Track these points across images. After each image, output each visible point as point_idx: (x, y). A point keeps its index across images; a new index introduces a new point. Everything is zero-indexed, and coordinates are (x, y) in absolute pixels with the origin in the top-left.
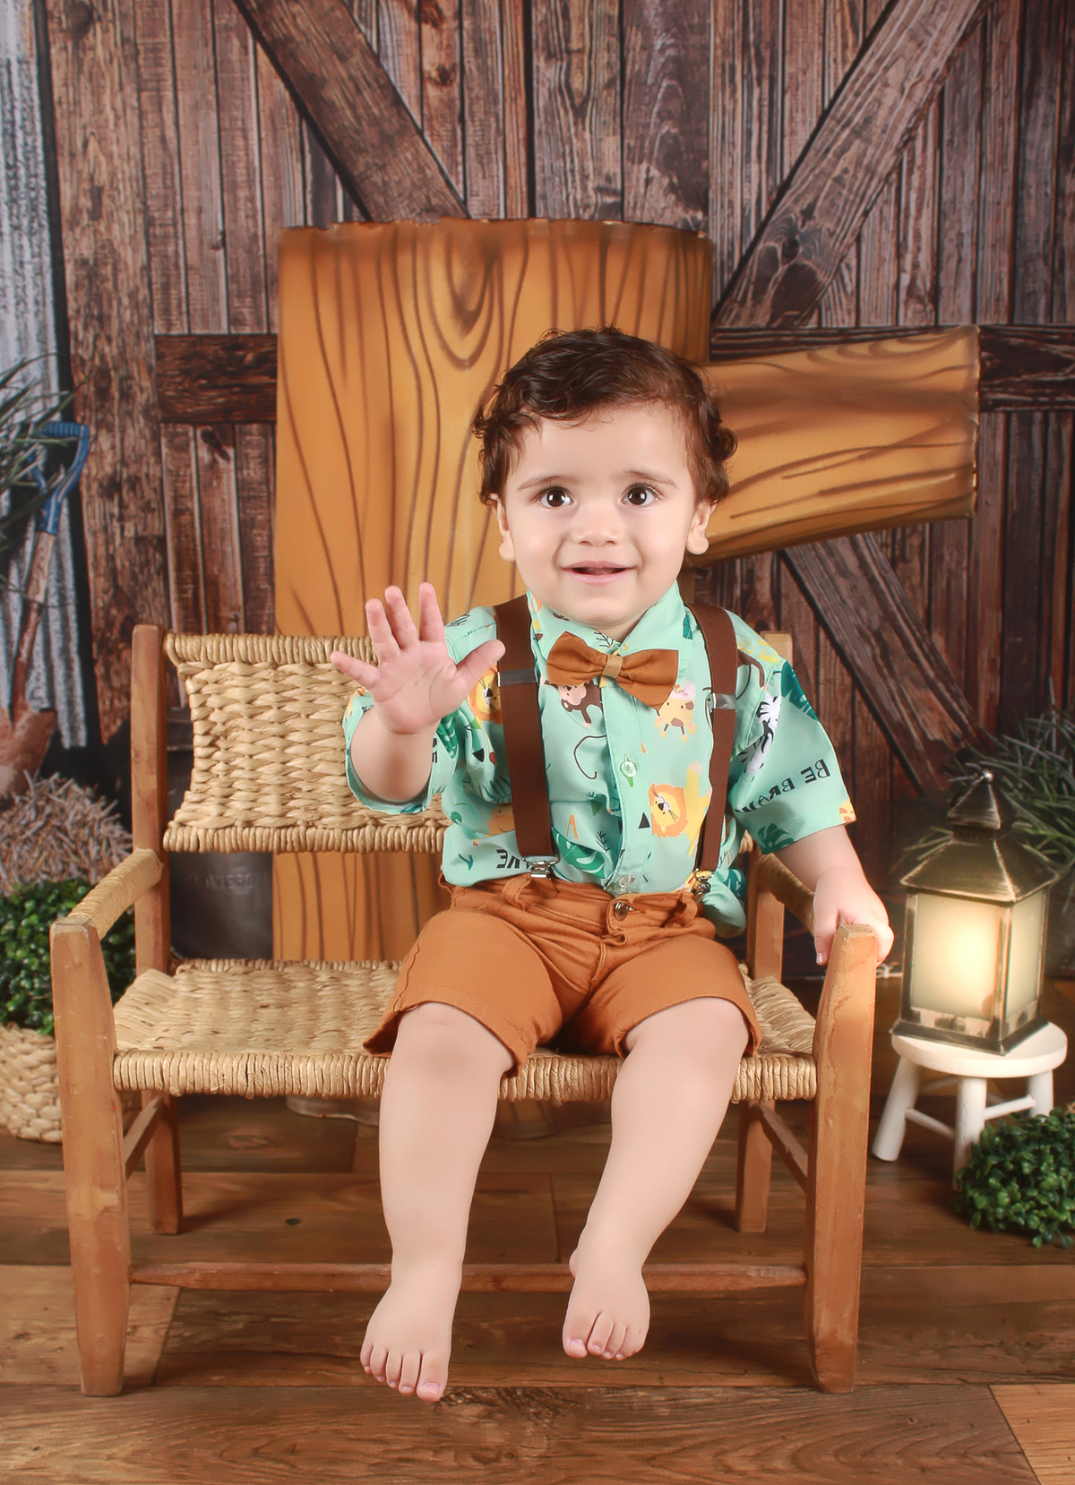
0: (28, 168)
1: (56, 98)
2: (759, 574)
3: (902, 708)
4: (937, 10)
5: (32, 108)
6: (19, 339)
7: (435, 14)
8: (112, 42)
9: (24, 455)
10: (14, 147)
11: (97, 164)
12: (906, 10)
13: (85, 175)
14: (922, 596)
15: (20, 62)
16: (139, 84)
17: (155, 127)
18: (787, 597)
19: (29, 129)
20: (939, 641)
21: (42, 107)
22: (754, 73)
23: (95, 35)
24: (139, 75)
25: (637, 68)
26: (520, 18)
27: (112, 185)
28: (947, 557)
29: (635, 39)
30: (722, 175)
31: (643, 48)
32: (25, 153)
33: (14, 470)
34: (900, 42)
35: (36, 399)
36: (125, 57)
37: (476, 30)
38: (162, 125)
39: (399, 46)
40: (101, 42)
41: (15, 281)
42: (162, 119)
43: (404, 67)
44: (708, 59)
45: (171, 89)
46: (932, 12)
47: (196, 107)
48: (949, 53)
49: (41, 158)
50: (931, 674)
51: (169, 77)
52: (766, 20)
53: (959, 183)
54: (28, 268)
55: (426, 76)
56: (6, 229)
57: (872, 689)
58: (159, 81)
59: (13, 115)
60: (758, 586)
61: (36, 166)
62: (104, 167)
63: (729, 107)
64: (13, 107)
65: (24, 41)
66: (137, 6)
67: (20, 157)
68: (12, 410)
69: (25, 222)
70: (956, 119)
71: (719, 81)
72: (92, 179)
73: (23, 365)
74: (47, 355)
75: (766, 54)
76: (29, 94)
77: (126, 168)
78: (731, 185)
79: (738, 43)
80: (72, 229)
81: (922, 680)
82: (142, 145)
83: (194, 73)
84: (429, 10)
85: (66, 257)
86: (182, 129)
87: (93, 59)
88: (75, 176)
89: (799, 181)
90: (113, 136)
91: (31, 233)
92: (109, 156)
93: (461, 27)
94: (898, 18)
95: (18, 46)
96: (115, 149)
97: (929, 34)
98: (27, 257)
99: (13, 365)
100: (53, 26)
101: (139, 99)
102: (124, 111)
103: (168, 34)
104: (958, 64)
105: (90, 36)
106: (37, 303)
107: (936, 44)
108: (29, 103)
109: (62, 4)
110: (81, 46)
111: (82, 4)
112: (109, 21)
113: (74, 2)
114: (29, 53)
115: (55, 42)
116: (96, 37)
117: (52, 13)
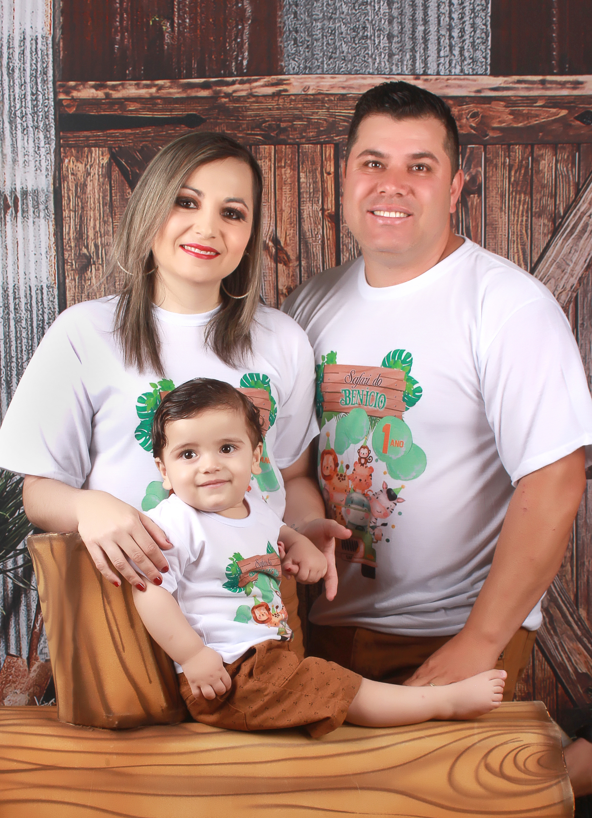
3: (562, 653)
4: (573, 251)
5: (54, 312)
7: (286, 258)
8: (101, 276)
12: (555, 252)
14: (572, 587)
15: (48, 287)
20: (583, 613)
26: (334, 259)
28: (587, 563)
34: (552, 269)
36: (108, 283)
37: (309, 266)
39: (264, 276)
40: (94, 276)
43: (267, 287)
46: (570, 252)
48: (580, 275)
50: (579, 633)
53: (588, 348)
55: (280, 292)
57: (544, 643)
59: (43, 317)
64: (43, 312)
65: (52, 275)
70: (585, 312)
76: (53, 304)
81: (574, 636)
84: (282, 255)
87: (90, 285)
93: (300, 265)
94: (550, 256)
95: (47, 278)
97: (569, 265)
100: (67, 267)
104: (585, 281)
105: (89, 273)
107: (572, 270)
108: (52, 310)
109: (73, 255)
110: (83, 278)
111: (85, 254)
112: (100, 264)
113: (80, 253)
114: (54, 282)
115: (69, 277)
116: (92, 273)
117: (67, 260)
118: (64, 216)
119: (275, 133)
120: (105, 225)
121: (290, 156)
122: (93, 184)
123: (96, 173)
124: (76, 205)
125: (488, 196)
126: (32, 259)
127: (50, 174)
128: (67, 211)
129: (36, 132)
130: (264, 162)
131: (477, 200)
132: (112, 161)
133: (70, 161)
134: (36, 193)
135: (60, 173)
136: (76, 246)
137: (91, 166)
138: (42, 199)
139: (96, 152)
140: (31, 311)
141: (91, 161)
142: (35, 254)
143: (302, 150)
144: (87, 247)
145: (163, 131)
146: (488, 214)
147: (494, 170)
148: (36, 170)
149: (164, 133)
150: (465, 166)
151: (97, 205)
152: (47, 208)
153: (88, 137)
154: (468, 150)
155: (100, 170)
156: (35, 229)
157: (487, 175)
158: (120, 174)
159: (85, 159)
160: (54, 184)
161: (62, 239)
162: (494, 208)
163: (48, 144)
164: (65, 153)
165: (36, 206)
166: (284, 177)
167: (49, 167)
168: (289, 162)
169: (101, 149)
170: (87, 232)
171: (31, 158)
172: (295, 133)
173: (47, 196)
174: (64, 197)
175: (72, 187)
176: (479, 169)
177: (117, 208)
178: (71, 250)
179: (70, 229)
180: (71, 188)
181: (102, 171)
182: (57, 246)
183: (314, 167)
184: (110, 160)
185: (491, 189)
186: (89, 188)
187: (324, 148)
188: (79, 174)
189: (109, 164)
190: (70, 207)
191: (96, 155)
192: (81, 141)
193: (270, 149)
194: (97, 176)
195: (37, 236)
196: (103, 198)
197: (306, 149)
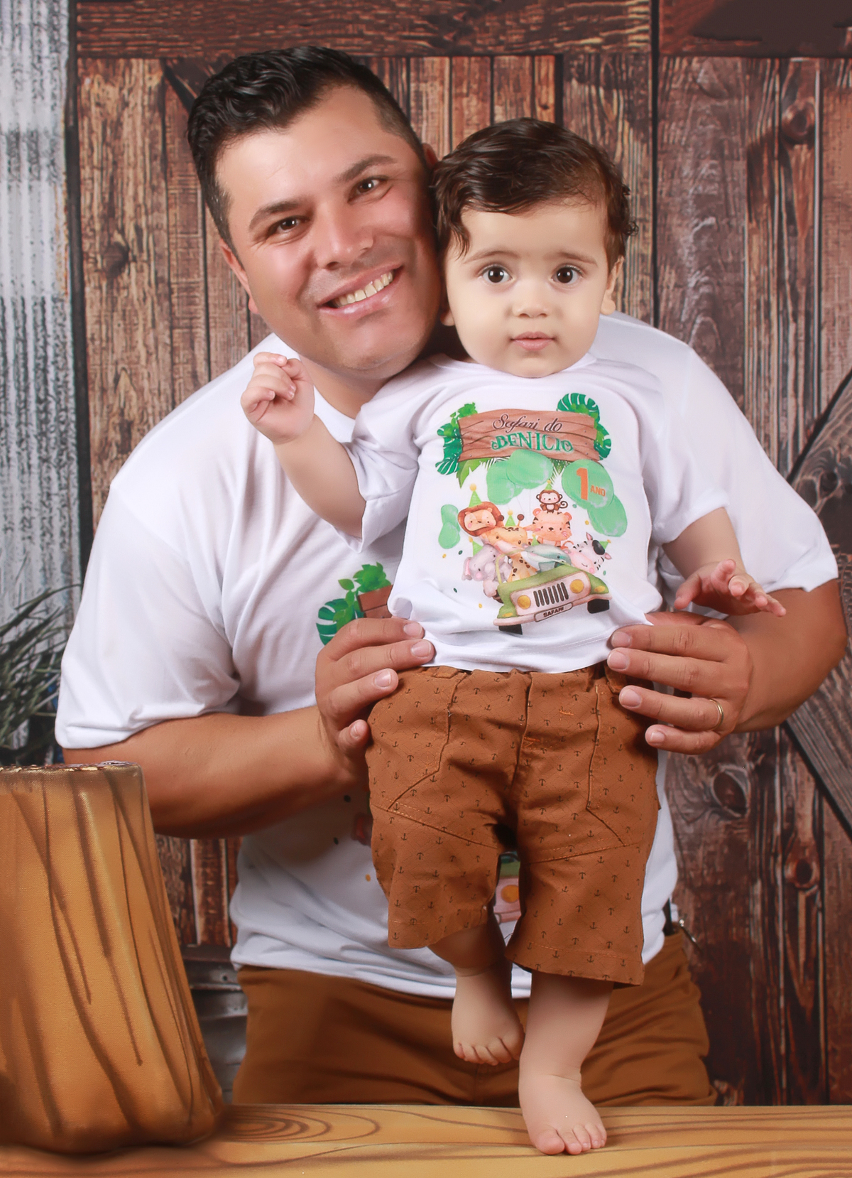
0: (58, 402)
1: (89, 335)
2: (800, 812)
5: (64, 344)
6: (44, 569)
8: (146, 281)
9: (44, 686)
10: (46, 382)
11: (128, 399)
13: (115, 409)
15: (54, 300)
16: (171, 322)
17: (187, 363)
18: (829, 835)
19: (61, 365)
21: (75, 344)
22: (790, 309)
23: (129, 274)
24: (172, 313)
25: (670, 304)
27: (142, 420)
29: (668, 277)
30: (758, 409)
31: (677, 286)
32: (56, 388)
33: (34, 700)
35: (59, 629)
36: (159, 296)
38: (193, 361)
40: (135, 281)
41: (41, 513)
42: (194, 355)
44: (743, 296)
45: (203, 327)
47: (227, 344)
49: (72, 393)
51: (202, 315)
52: (801, 257)
54: (56, 499)
56: (35, 461)
58: (191, 319)
59: (45, 352)
60: (799, 824)
61: (67, 400)
62: (134, 401)
63: (764, 342)
64: (46, 343)
65: (61, 280)
66: (172, 246)
67: (51, 392)
68: (34, 640)
69: (54, 454)
71: (754, 317)
72: (122, 413)
73: (46, 595)
74: (72, 586)
75: (802, 291)
76: (63, 331)
77: (156, 402)
78: (767, 418)
79: (773, 280)
80: (100, 462)
82: (173, 380)
83: (227, 311)
85: (94, 489)
86: (213, 365)
87: (127, 297)
88: (105, 410)
89: (838, 414)
90: (145, 372)
91: (60, 466)
92: (140, 392)
95: (53, 285)
96: (146, 384)
98: (55, 489)
99: (36, 596)
100: (88, 266)
101: (171, 337)
102: (156, 348)
103: (202, 273)
105: (125, 275)
106: (63, 534)
108: (62, 339)
109: (97, 245)
110: (115, 285)
111: (118, 244)
112: (144, 261)
113: (109, 242)
114: (63, 291)
115: (89, 281)
116: (131, 276)
117: (87, 253)
118: (82, 177)
119: (452, 35)
120: (153, 194)
121: (477, 76)
122: (134, 123)
123: (139, 102)
124: (104, 159)
125: (825, 148)
126: (27, 250)
127: (58, 103)
128: (88, 169)
129: (35, 32)
130: (432, 85)
131: (806, 154)
132: (167, 82)
133: (93, 82)
134: (34, 136)
135: (75, 103)
136: (102, 229)
137: (130, 91)
138: (45, 146)
139: (139, 66)
140: (25, 342)
141: (130, 82)
142: (32, 243)
143: (499, 65)
144: (122, 232)
145: (254, 31)
146: (825, 178)
147: (837, 101)
148: (35, 97)
149: (258, 34)
150: (786, 94)
151: (140, 158)
152: (53, 163)
153: (124, 42)
154: (791, 67)
155: (146, 97)
156: (31, 199)
157: (825, 111)
158: (180, 104)
159: (120, 79)
160: (66, 121)
161: (79, 216)
162: (836, 169)
163: (57, 51)
164: (85, 68)
165: (35, 159)
166: (466, 112)
167: (57, 92)
168: (475, 86)
169: (147, 61)
170: (123, 205)
171: (26, 76)
172: (485, 35)
173: (54, 144)
174: (83, 143)
175: (97, 127)
176: (811, 100)
177: (175, 163)
178: (94, 236)
179: (92, 200)
180: (94, 128)
181: (150, 99)
182: (70, 228)
183: (519, 95)
184: (163, 80)
185: (831, 135)
186: (126, 130)
187: (536, 63)
188: (111, 106)
189: (162, 88)
190: (92, 162)
191: (138, 71)
192: (114, 46)
193: (442, 63)
194: (139, 108)
195: (35, 212)
196: (152, 147)
197: (504, 63)
